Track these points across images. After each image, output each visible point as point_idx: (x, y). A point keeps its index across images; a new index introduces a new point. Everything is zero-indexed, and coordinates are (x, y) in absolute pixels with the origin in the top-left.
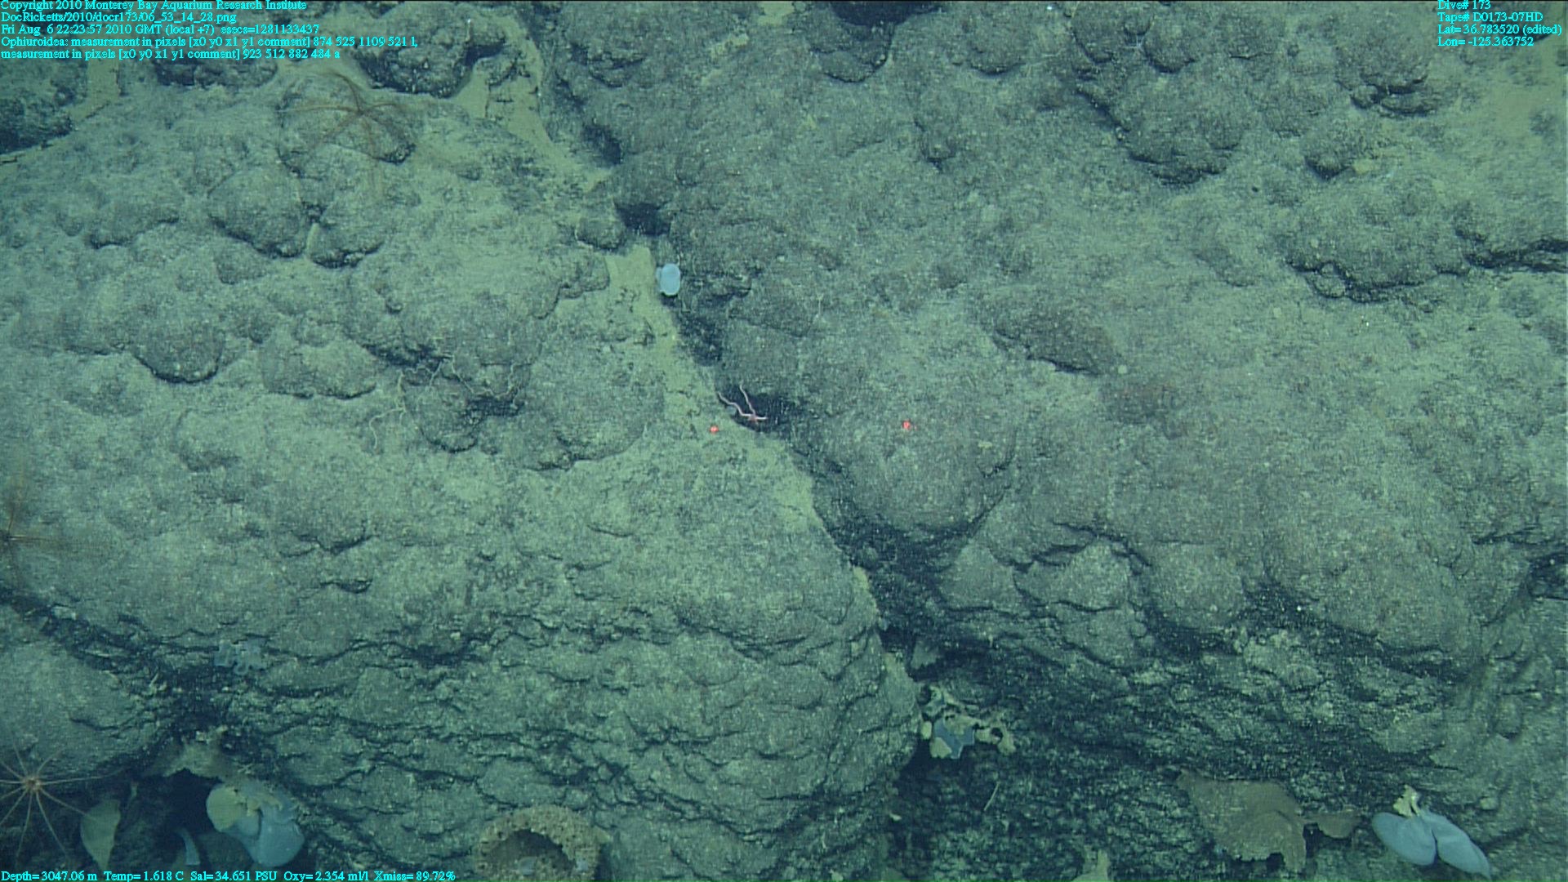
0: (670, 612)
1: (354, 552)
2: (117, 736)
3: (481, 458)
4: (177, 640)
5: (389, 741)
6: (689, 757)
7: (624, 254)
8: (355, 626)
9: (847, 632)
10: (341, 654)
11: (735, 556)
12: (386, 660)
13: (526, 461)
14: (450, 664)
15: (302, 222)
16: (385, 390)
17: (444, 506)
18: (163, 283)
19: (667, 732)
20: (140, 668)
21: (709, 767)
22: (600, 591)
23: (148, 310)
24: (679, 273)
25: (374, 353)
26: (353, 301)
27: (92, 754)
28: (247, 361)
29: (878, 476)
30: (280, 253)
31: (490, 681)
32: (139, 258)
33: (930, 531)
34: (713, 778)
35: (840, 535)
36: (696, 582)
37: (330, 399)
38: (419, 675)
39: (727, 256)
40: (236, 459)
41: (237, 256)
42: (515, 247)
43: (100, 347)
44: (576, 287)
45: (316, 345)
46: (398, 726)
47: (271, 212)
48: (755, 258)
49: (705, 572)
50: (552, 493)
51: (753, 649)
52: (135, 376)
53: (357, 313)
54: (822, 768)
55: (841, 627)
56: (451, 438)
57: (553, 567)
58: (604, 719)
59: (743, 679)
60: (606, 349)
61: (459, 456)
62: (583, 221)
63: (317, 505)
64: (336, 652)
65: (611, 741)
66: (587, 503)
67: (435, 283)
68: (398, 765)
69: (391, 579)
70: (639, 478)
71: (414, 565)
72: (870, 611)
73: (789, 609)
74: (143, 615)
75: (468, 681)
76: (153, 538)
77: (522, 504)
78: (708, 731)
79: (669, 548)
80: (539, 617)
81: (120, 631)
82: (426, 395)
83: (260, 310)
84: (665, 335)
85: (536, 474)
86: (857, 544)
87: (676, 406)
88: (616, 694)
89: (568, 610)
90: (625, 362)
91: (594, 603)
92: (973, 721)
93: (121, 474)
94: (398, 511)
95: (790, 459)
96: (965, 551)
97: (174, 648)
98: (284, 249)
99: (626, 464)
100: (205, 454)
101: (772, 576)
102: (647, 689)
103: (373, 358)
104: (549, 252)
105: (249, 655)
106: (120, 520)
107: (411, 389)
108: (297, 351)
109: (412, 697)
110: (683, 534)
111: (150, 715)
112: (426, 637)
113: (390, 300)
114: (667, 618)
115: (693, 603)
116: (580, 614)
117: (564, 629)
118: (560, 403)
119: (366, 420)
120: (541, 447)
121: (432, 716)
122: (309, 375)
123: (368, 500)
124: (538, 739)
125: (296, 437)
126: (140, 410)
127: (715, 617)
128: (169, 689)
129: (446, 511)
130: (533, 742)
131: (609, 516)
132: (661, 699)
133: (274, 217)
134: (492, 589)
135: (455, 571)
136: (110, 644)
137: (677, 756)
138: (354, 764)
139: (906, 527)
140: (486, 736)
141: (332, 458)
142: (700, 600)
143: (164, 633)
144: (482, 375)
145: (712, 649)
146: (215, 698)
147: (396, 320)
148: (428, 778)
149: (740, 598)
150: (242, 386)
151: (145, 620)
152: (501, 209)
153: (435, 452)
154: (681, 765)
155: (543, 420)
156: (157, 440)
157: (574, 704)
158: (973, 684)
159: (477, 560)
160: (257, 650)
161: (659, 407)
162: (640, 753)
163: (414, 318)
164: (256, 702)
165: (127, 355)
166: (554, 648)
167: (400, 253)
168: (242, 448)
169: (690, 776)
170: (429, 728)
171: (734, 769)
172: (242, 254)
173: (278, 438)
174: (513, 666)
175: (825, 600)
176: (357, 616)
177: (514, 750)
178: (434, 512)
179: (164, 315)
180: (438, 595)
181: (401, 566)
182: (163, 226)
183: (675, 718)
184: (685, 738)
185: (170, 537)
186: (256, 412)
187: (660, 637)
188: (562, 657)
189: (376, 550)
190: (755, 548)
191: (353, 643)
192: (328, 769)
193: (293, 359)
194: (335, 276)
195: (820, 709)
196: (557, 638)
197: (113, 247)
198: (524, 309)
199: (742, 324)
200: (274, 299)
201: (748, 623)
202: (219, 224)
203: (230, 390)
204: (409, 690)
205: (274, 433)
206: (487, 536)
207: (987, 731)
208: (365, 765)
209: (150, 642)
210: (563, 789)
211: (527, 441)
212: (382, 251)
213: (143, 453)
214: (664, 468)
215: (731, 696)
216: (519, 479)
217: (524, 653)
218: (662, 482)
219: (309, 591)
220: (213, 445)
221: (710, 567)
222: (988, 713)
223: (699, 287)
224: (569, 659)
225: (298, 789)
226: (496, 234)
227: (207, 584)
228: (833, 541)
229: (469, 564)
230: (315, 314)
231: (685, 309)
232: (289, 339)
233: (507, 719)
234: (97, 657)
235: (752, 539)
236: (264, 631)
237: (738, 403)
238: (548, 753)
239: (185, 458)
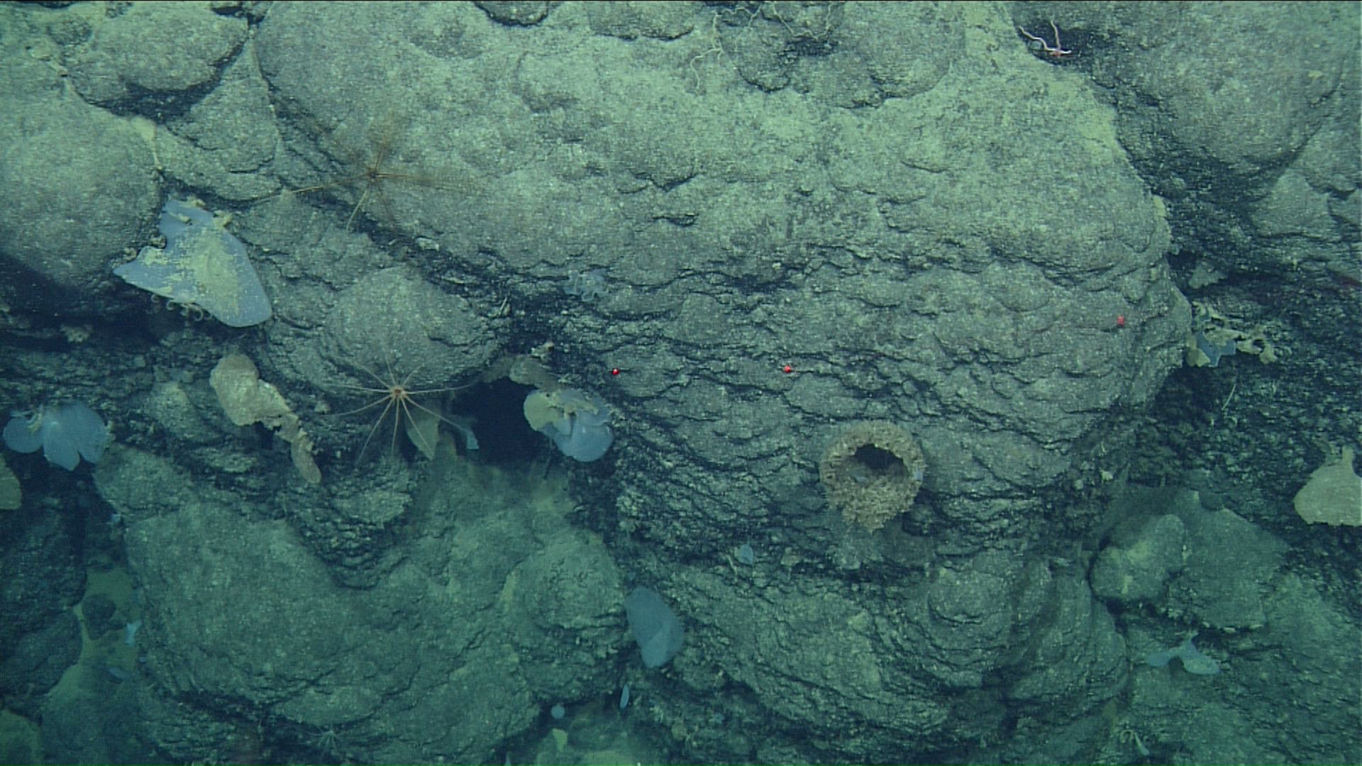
0: (983, 243)
1: (683, 188)
2: (466, 352)
3: (793, 96)
4: (531, 270)
5: (708, 359)
6: (997, 376)
8: (683, 257)
9: (1149, 258)
10: (670, 282)
11: (1048, 190)
12: (708, 287)
13: (839, 100)
14: (766, 291)
16: (703, 31)
17: (765, 144)
19: (976, 353)
20: (488, 292)
21: (1016, 384)
22: (915, 224)
27: (445, 367)
29: (1204, 110)
31: (803, 306)
33: (1256, 163)
34: (1020, 395)
35: (1146, 166)
36: (1012, 215)
37: (654, 41)
38: (739, 301)
40: (575, 100)
46: (717, 346)
49: (1020, 206)
50: (864, 131)
51: (1067, 278)
52: (472, 19)
54: (1120, 384)
55: (1144, 255)
56: (768, 78)
57: (867, 201)
58: (912, 340)
59: (1053, 305)
61: (772, 96)
63: (653, 145)
64: (666, 280)
65: (919, 361)
66: (899, 139)
68: (713, 379)
69: (716, 213)
70: (951, 115)
71: (737, 200)
72: (1164, 237)
73: (1102, 239)
74: (501, 248)
75: (781, 306)
76: (504, 177)
77: (837, 142)
78: (1019, 353)
79: (982, 182)
80: (852, 248)
81: (478, 261)
82: (746, 36)
85: (847, 111)
86: (1164, 174)
87: (976, 42)
88: (926, 319)
89: (880, 242)
91: (909, 235)
92: (1236, 334)
93: (468, 115)
94: (723, 150)
95: (1090, 91)
96: (1282, 179)
97: (527, 277)
99: (936, 101)
100: (545, 96)
101: (1085, 208)
102: (958, 314)
105: (591, 282)
106: (474, 159)
107: (728, 31)
109: (730, 320)
110: (995, 168)
111: (491, 334)
112: (750, 267)
114: (979, 248)
115: (1008, 236)
116: (893, 246)
117: (875, 260)
118: (875, 42)
119: (687, 61)
120: (855, 86)
121: (748, 337)
122: (634, 17)
123: (695, 139)
124: (846, 358)
125: (627, 79)
126: (480, 52)
127: (1029, 248)
128: (511, 314)
129: (767, 149)
130: (841, 361)
131: (924, 152)
132: (975, 323)
134: (810, 222)
135: (776, 206)
136: (466, 272)
137: (984, 374)
138: (674, 378)
139: (1232, 159)
140: (797, 355)
141: (662, 99)
142: (1015, 232)
143: (520, 265)
144: (803, 16)
145: (1025, 277)
146: (554, 319)
148: (740, 391)
149: (1056, 231)
150: (570, 28)
151: (503, 252)
153: (751, 92)
154: (988, 383)
155: (858, 59)
156: (499, 82)
157: (883, 327)
158: (1241, 301)
159: (795, 196)
160: (600, 279)
161: (962, 43)
162: (946, 370)
164: (592, 324)
166: (865, 276)
168: (579, 90)
169: (997, 392)
170: (745, 347)
171: (1041, 386)
173: (611, 80)
174: (824, 292)
175: (1133, 229)
176: (685, 247)
177: (822, 367)
178: (755, 150)
180: (762, 228)
181: (724, 201)
183: (986, 341)
184: (995, 358)
185: (520, 175)
186: (586, 54)
187: (970, 266)
188: (874, 284)
189: (701, 187)
190: (1067, 181)
191: (681, 272)
192: (651, 382)
195: (1121, 331)
196: (867, 267)
201: (1062, 253)
203: (560, 32)
204: (729, 314)
205: (607, 75)
206: (804, 172)
207: (1250, 341)
208: (684, 379)
209: (506, 272)
210: (864, 401)
211: (841, 80)
213: (488, 95)
214: (973, 104)
215: (1043, 321)
216: (832, 117)
217: (835, 280)
218: (973, 118)
219: (644, 225)
220: (553, 87)
221: (1025, 200)
222: (1252, 327)
224: (880, 286)
225: (620, 398)
227: (556, 219)
228: (1135, 171)
229: (788, 198)
233: (818, 340)
234: (453, 283)
235: (1063, 172)
236: (605, 262)
237: (1044, 37)
238: (854, 370)
239: (528, 100)
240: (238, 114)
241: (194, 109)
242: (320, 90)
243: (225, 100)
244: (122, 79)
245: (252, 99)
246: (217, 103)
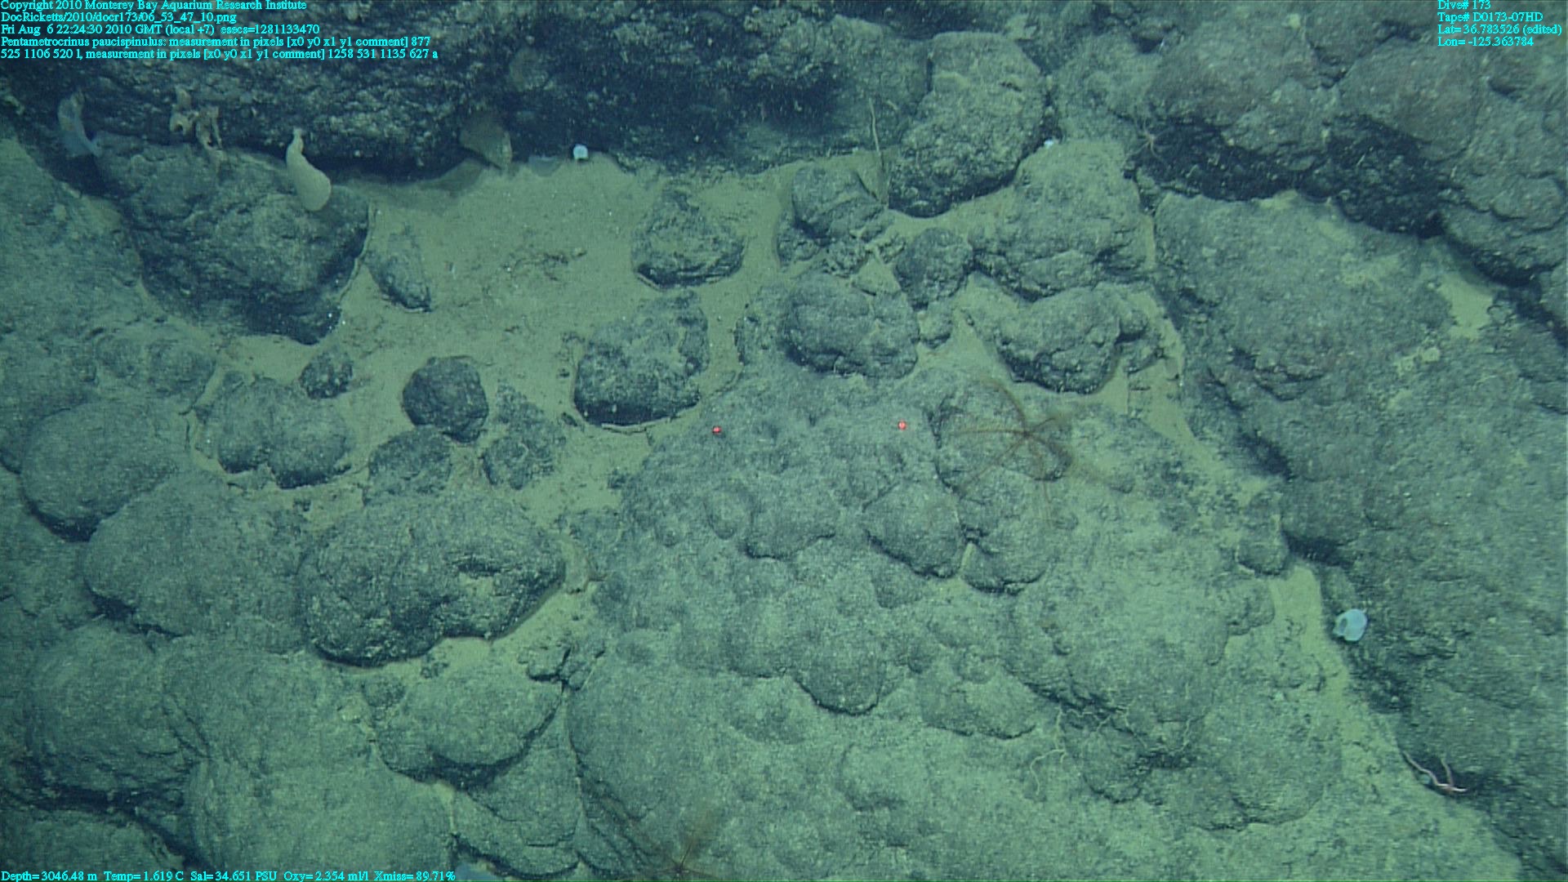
3: (1144, 808)
7: (1285, 578)
13: (1197, 819)
15: (959, 543)
16: (1045, 730)
17: (1110, 863)
18: (824, 606)
23: (812, 637)
24: (1364, 621)
25: (1036, 692)
26: (1018, 638)
28: (906, 690)
30: (936, 574)
32: (798, 577)
37: (992, 740)
39: (1432, 616)
40: (902, 802)
41: (896, 579)
42: (1176, 575)
43: (763, 671)
44: (1244, 624)
45: (979, 681)
47: (934, 535)
48: (1464, 621)
50: (1224, 856)
52: (797, 702)
53: (1022, 650)
56: (1117, 788)
60: (1279, 696)
61: (1120, 806)
62: (1243, 543)
63: (985, 859)
67: (1105, 624)
70: (1326, 851)
77: (1193, 867)
82: (1092, 741)
83: (921, 641)
84: (1335, 675)
85: (1206, 833)
87: (1356, 761)
90: (1301, 713)
93: (785, 809)
95: (1489, 835)
98: (941, 572)
99: (1308, 832)
100: (870, 795)
103: (1034, 696)
104: (1215, 584)
106: (788, 860)
107: (1072, 731)
108: (961, 687)
113: (1059, 642)
118: (1239, 764)
119: (1027, 763)
120: (1215, 807)
122: (971, 713)
123: (1033, 853)
126: (803, 739)
129: (1113, 870)
133: (935, 541)
141: (998, 806)
144: (1157, 731)
147: (1063, 661)
150: (901, 718)
152: (1161, 531)
153: (1097, 801)
155: (1218, 779)
156: (822, 776)
161: (1338, 766)
163: (1087, 665)
165: (788, 678)
167: (1064, 585)
168: (907, 791)
172: (901, 577)
173: (942, 781)
178: (1099, 869)
179: (828, 643)
182: (820, 541)
186: (917, 748)
193: (955, 696)
194: (995, 604)
197: (770, 561)
198: (1200, 656)
199: (1443, 689)
200: (934, 629)
202: (877, 543)
203: (890, 722)
205: (938, 775)
211: (1198, 798)
212: (1043, 580)
213: (808, 787)
214: (1352, 840)
216: (1188, 837)
218: (1351, 858)
220: (879, 786)
223: (1392, 642)
226: (1157, 559)
230: (978, 650)
231: (1367, 656)
232: (951, 673)
237: (1433, 771)
239: (851, 797)
240: (543, 787)
241: (498, 780)
242: (632, 778)
243: (531, 770)
244: (430, 748)
245: (558, 770)
246: (522, 773)
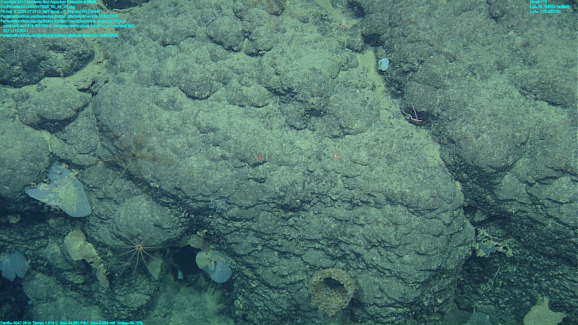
0: (383, 196)
1: (261, 167)
2: (169, 232)
3: (308, 132)
4: (195, 198)
5: (270, 239)
6: (388, 252)
7: (363, 54)
8: (260, 195)
9: (453, 206)
10: (254, 206)
11: (410, 175)
12: (270, 209)
13: (326, 134)
14: (294, 212)
15: (242, 38)
16: (273, 105)
17: (295, 151)
18: (191, 61)
19: (380, 242)
20: (179, 207)
21: (396, 257)
22: (355, 186)
23: (185, 71)
24: (388, 62)
25: (269, 90)
26: (262, 70)
27: (160, 238)
28: (221, 92)
29: (472, 146)
30: (233, 50)
31: (309, 219)
32: (181, 51)
33: (494, 168)
34: (398, 261)
35: (451, 168)
36: (395, 185)
37: (252, 108)
38: (283, 215)
39: (410, 55)
40: (218, 129)
41: (218, 51)
42: (322, 50)
43: (167, 85)
44: (346, 66)
45: (248, 86)
46: (273, 234)
47: (231, 34)
48: (421, 57)
49: (398, 181)
50: (336, 147)
51: (417, 212)
52: (180, 96)
53: (264, 75)
54: (441, 260)
55: (451, 205)
56: (298, 124)
57: (336, 176)
58: (354, 236)
59: (412, 223)
60: (358, 91)
61: (300, 132)
62: (347, 40)
63: (248, 148)
64: (252, 205)
65: (357, 245)
66: (350, 152)
67: (294, 63)
68: (272, 248)
69: (274, 178)
70: (371, 143)
71: (283, 173)
72: (460, 198)
73: (432, 197)
74: (183, 187)
75: (301, 218)
76: (187, 158)
77: (325, 151)
78: (397, 243)
79: (383, 171)
80: (330, 195)
81: (174, 193)
82: (289, 107)
83: (226, 72)
84: (379, 86)
85: (330, 139)
86: (459, 172)
87: (384, 115)
88: (360, 227)
89: (342, 193)
90: (365, 97)
91: (353, 191)
92: (496, 243)
93: (175, 134)
94: (277, 152)
95: (430, 137)
96: (506, 177)
97: (194, 200)
98: (235, 49)
99: (366, 137)
100: (206, 127)
101: (425, 184)
102: (373, 225)
103: (269, 92)
104: (336, 52)
105: (221, 204)
106: (175, 151)
107: (283, 105)
108: (241, 88)
109: (279, 223)
110: (389, 165)
111: (180, 225)
112: (287, 201)
113: (277, 70)
114: (381, 198)
115: (393, 193)
116: (346, 195)
117: (339, 201)
118: (341, 112)
119: (265, 116)
120: (333, 129)
121: (286, 231)
122: (245, 98)
123: (267, 147)
124: (327, 242)
125: (240, 122)
126: (182, 109)
127: (402, 199)
128: (188, 216)
129: (296, 153)
130: (325, 243)
131: (360, 157)
132: (379, 229)
133: (232, 36)
134: (313, 184)
135: (299, 176)
136: (170, 197)
137: (383, 251)
138: (255, 247)
139: (484, 167)
140: (307, 240)
141: (254, 130)
142: (396, 192)
143: (191, 194)
144: (312, 100)
145: (400, 211)
146: (206, 219)
147: (278, 78)
148: (283, 254)
149: (412, 192)
150: (219, 101)
151: (184, 189)
152: (317, 35)
153: (291, 130)
154: (385, 256)
155: (334, 119)
156: (188, 121)
157: (342, 229)
158: (496, 229)
159: (307, 172)
160: (224, 203)
161: (378, 115)
162: (368, 249)
163: (286, 77)
164: (221, 222)
165: (177, 88)
166: (335, 207)
167: (280, 51)
168: (220, 125)
169: (388, 260)
170: (285, 235)
171: (407, 258)
172: (220, 50)
173: (233, 122)
174: (318, 213)
175: (446, 194)
176: (261, 191)
177: (317, 245)
178: (291, 153)
179: (191, 73)
180: (292, 185)
181: (277, 173)
182: (190, 38)
183: (384, 237)
184: (387, 245)
185: (193, 158)
186: (224, 112)
187: (378, 205)
188: (338, 211)
189: (268, 167)
190: (418, 172)
191: (259, 202)
192: (245, 249)
193: (239, 91)
194: (254, 60)
195: (441, 236)
196: (336, 204)
197: (171, 46)
198: (328, 74)
199: (414, 83)
200: (232, 68)
201: (415, 201)
202: (211, 38)
203: (215, 103)
204: (278, 221)
205: (232, 120)
206: (311, 163)
207: (501, 247)
208: (260, 248)
209: (185, 198)
210: (335, 261)
211: (327, 127)
212: (272, 50)
213: (183, 126)
214: (381, 139)
215: (407, 230)
216: (324, 141)
217: (323, 209)
218: (380, 145)
219: (243, 181)
220: (209, 124)
221: (400, 179)
222: (502, 241)
223: (397, 68)
224: (341, 212)
225: (234, 255)
226: (315, 45)
227: (207, 177)
228: (448, 170)
229: (304, 173)
230: (247, 74)
231: (389, 76)
232: (237, 84)
233: (315, 234)
234: (164, 202)
235: (417, 169)
236: (227, 196)
237: (411, 114)
238: (330, 248)
239: (199, 128)
240: (84, 130)
241: (66, 128)
242: (115, 121)
243: (79, 125)
244: (38, 115)
245: (89, 125)
246: (75, 126)
